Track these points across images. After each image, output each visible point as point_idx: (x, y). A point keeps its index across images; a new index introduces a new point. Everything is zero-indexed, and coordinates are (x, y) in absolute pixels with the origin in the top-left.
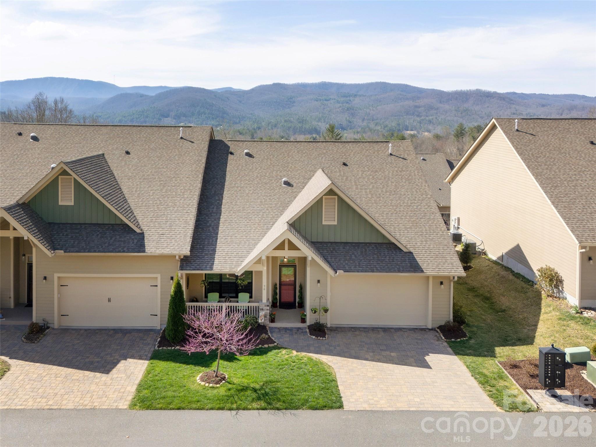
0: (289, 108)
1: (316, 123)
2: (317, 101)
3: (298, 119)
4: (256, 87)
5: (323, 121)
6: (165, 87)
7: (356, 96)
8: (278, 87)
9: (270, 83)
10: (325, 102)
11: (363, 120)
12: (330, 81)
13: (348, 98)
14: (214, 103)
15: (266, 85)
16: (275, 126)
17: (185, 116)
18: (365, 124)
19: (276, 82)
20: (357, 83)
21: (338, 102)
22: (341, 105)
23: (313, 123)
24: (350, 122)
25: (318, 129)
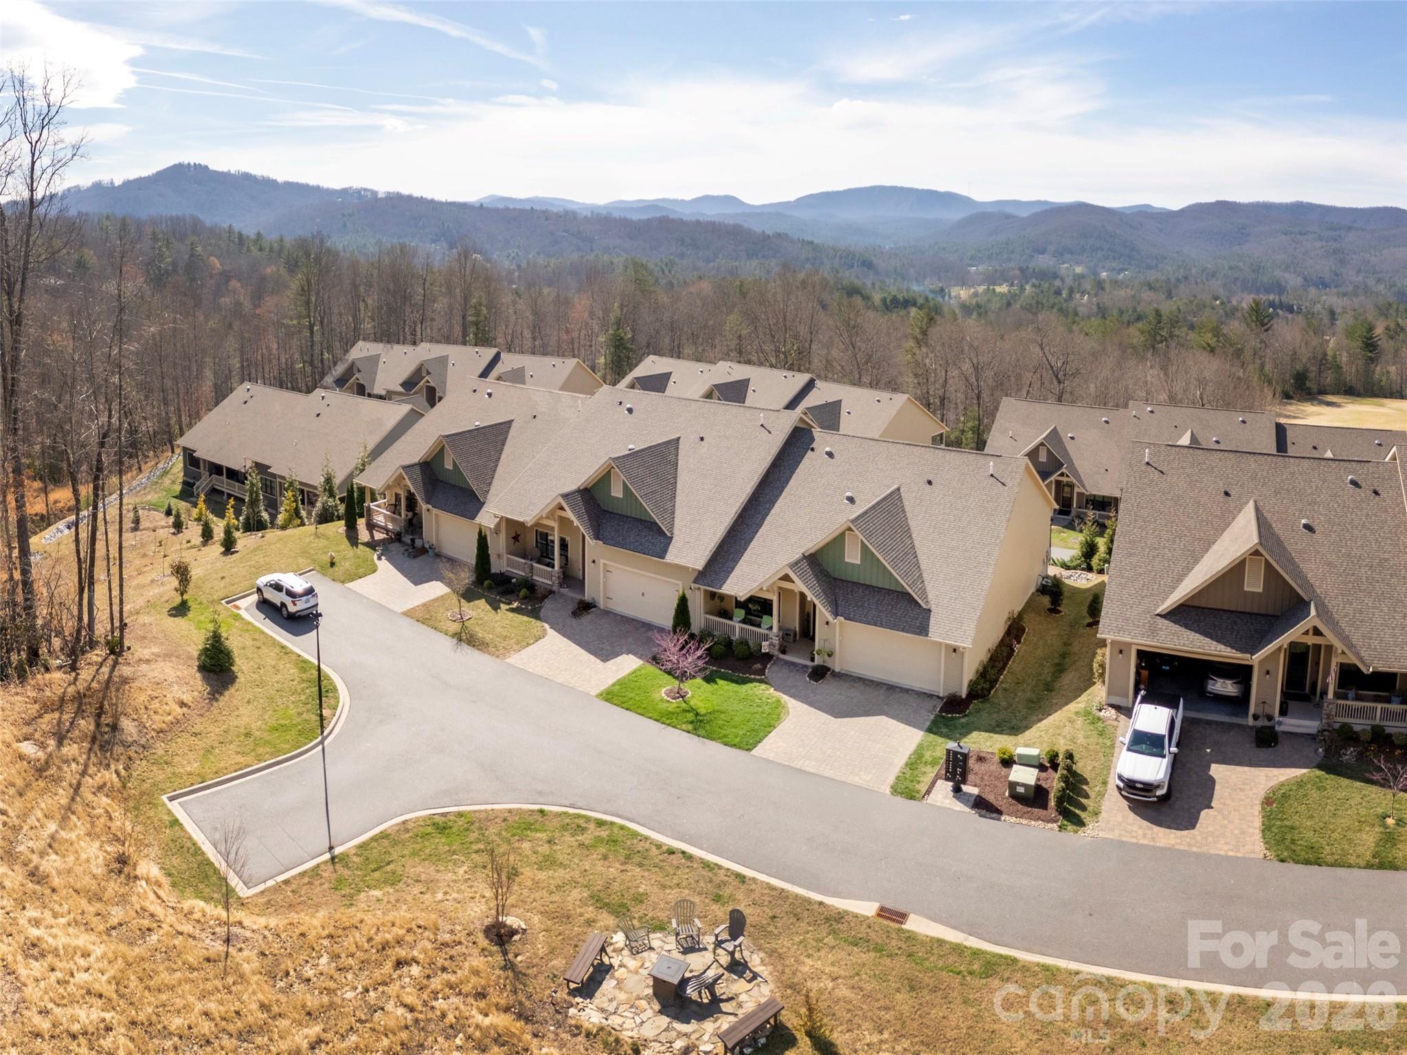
0: (1239, 244)
1: (1281, 274)
2: (1286, 234)
3: (1252, 265)
4: (1189, 207)
5: (1292, 270)
6: (1046, 203)
7: (1350, 228)
8: (1224, 207)
9: (1212, 199)
10: (1298, 237)
11: (1359, 271)
12: (1310, 201)
13: (1337, 233)
14: (1118, 232)
15: (1206, 204)
16: (1213, 275)
17: (1071, 252)
18: (1360, 279)
19: (1220, 199)
20: (1354, 206)
21: (1320, 238)
22: (1324, 243)
23: (1276, 273)
24: (1337, 275)
25: (1283, 284)
